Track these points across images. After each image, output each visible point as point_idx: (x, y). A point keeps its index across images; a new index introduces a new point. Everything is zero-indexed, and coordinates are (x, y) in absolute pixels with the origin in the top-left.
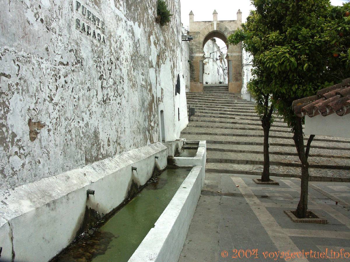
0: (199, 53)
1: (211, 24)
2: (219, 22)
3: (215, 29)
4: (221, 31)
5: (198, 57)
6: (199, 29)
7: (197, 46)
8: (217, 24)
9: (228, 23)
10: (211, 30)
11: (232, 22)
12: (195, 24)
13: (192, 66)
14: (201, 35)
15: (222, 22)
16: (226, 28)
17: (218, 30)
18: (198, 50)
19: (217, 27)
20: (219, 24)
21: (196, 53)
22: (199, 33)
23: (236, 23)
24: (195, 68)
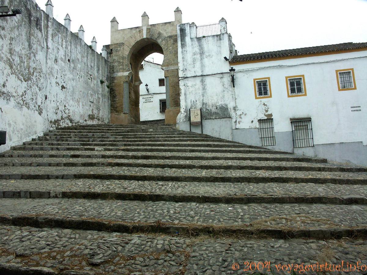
0: (123, 72)
1: (140, 31)
2: (149, 27)
3: (145, 37)
4: (152, 38)
5: (121, 77)
6: (123, 39)
7: (119, 62)
8: (147, 29)
9: (162, 26)
10: (139, 39)
11: (168, 25)
12: (117, 33)
13: (113, 91)
14: (125, 47)
15: (153, 26)
16: (160, 34)
17: (149, 37)
18: (121, 67)
19: (147, 33)
20: (150, 29)
21: (117, 72)
22: (123, 44)
23: (173, 25)
24: (117, 93)
